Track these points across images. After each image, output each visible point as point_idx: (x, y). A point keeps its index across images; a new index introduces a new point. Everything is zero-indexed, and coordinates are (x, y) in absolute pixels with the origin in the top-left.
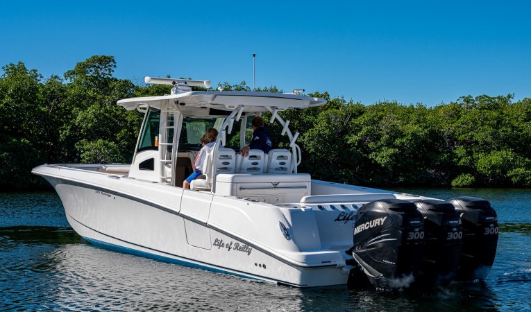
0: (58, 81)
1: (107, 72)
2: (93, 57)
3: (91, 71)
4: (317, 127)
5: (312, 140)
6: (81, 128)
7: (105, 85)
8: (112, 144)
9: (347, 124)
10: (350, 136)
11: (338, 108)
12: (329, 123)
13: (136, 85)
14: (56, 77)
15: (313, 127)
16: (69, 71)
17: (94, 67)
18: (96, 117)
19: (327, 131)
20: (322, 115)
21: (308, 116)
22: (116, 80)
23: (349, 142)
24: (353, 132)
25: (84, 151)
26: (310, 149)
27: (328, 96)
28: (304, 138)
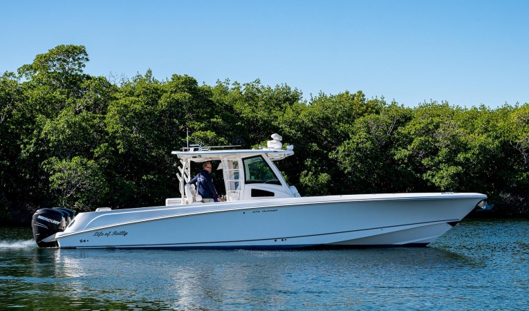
0: (13, 79)
1: (77, 67)
2: (58, 48)
3: (55, 65)
4: (355, 139)
5: (348, 155)
6: (49, 141)
7: (74, 83)
8: (91, 162)
9: (392, 134)
10: (397, 149)
11: (377, 113)
12: (369, 132)
13: (112, 83)
14: (11, 74)
15: (349, 139)
16: (25, 66)
17: (58, 60)
18: (69, 127)
19: (368, 144)
20: (359, 122)
21: (341, 124)
22: (88, 78)
23: (396, 158)
24: (399, 145)
25: (55, 172)
26: (345, 168)
27: (363, 96)
28: (338, 152)
